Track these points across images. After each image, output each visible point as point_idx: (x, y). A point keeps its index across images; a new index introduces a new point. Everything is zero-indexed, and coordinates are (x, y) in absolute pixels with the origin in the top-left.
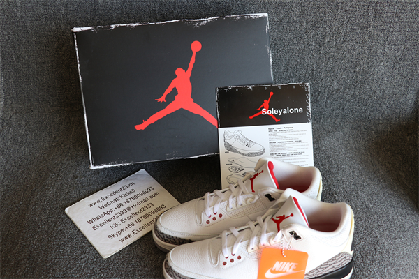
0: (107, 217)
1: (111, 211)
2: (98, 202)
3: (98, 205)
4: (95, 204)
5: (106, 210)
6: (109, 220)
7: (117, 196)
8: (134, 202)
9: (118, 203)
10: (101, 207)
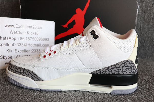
0: (10, 42)
1: (14, 39)
2: (13, 26)
3: (11, 29)
4: (9, 26)
5: (12, 36)
6: (9, 45)
7: (26, 30)
8: (32, 42)
9: (22, 36)
10: (11, 32)
